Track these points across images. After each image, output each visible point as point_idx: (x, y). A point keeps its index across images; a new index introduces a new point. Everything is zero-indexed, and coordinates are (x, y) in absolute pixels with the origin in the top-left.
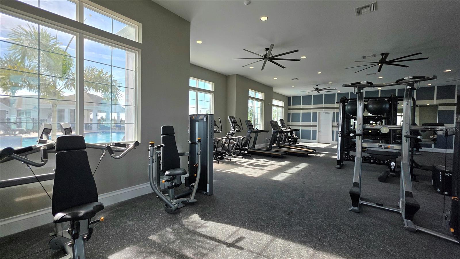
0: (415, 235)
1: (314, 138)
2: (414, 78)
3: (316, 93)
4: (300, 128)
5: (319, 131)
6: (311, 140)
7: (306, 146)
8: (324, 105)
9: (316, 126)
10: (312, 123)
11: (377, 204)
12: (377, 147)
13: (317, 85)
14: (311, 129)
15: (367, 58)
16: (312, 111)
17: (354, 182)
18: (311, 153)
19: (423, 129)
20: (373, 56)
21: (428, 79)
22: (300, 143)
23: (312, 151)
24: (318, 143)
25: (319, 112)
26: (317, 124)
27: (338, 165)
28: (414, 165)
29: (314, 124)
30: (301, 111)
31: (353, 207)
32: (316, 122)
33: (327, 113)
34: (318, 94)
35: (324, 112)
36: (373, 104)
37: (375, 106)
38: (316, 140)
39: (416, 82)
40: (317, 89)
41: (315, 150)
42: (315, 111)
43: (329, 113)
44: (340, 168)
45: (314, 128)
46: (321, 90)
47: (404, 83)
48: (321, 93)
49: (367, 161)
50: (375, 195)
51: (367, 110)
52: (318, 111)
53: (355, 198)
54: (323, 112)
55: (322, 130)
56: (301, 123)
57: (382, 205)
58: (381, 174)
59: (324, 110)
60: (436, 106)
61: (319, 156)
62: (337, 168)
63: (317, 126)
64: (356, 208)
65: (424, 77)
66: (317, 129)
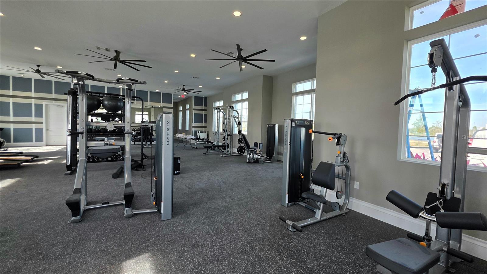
0: (131, 219)
1: (39, 139)
2: (130, 79)
3: (37, 76)
4: (12, 126)
5: (47, 130)
6: (34, 143)
7: (21, 153)
8: (53, 96)
9: (42, 123)
10: (33, 119)
11: (103, 204)
12: (103, 145)
13: (38, 66)
14: (34, 126)
15: (101, 50)
16: (33, 102)
17: (75, 188)
18: (27, 161)
19: (141, 126)
20: (107, 50)
21: (140, 83)
22: (9, 149)
23: (30, 158)
24: (47, 145)
25: (47, 103)
26: (44, 119)
27: (68, 170)
28: (144, 157)
29: (38, 119)
30: (11, 100)
31: (73, 218)
32: (42, 117)
33: (58, 106)
34: (41, 78)
35: (56, 105)
36: (108, 100)
37: (110, 103)
38: (42, 141)
39: (133, 84)
40: (38, 71)
41: (37, 157)
42: (39, 102)
43: (62, 107)
44: (71, 174)
45: (39, 126)
46: (45, 74)
47: (124, 83)
48: (47, 78)
49: (105, 159)
50: (105, 195)
51: (103, 106)
52: (44, 103)
53: (74, 206)
54: (54, 105)
55: (52, 127)
56: (12, 118)
57: (108, 203)
58: (115, 171)
59: (54, 101)
60: (161, 108)
61: (43, 164)
62: (67, 175)
63: (44, 123)
64: (78, 218)
65: (137, 81)
66: (44, 126)
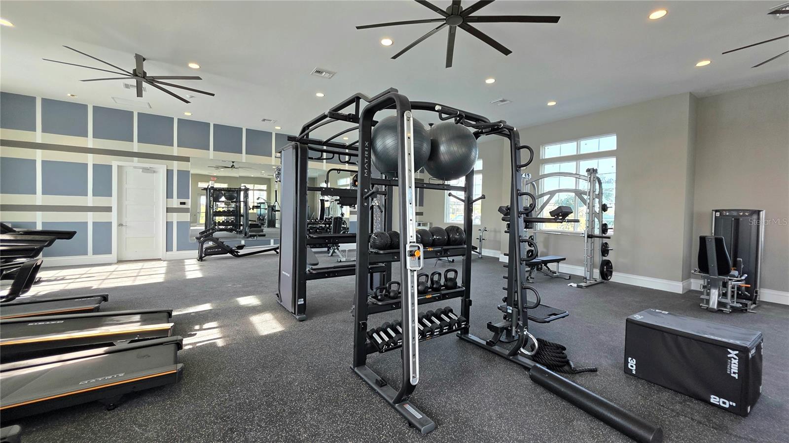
1: (103, 246)
4: (39, 218)
5: (120, 225)
6: (90, 258)
8: (135, 146)
9: (109, 209)
10: (90, 200)
14: (90, 218)
16: (90, 160)
24: (120, 262)
25: (120, 163)
26: (113, 202)
29: (102, 201)
30: (39, 156)
32: (111, 196)
33: (146, 170)
35: (140, 168)
42: (103, 160)
43: (154, 172)
45: (102, 217)
52: (115, 162)
54: (135, 167)
55: (131, 220)
56: (39, 199)
59: (136, 159)
63: (114, 209)
66: (113, 217)
